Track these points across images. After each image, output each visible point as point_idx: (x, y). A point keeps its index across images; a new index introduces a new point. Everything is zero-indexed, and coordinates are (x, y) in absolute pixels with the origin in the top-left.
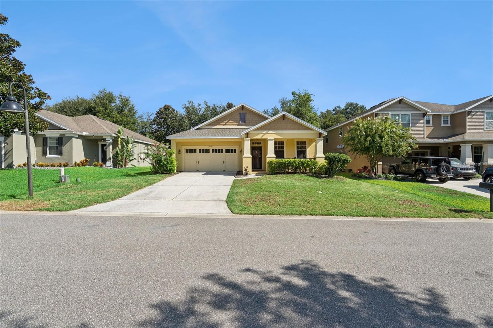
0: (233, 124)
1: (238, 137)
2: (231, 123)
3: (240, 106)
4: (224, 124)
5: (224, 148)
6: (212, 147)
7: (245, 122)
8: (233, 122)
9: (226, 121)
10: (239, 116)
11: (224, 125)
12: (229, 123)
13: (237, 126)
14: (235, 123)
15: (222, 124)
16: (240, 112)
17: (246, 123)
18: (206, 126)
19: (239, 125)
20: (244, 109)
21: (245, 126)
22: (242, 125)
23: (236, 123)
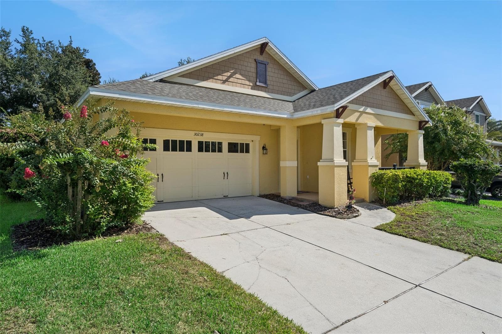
0: (243, 82)
1: (285, 116)
2: (240, 81)
3: (258, 45)
4: (225, 78)
5: (225, 139)
6: (202, 135)
7: (265, 83)
8: (243, 78)
9: (229, 74)
10: (253, 65)
11: (224, 82)
12: (236, 80)
13: (252, 89)
14: (247, 83)
15: (220, 77)
16: (256, 57)
17: (267, 85)
18: (183, 76)
19: (255, 87)
20: (264, 54)
21: (265, 92)
22: (260, 88)
23: (249, 81)
